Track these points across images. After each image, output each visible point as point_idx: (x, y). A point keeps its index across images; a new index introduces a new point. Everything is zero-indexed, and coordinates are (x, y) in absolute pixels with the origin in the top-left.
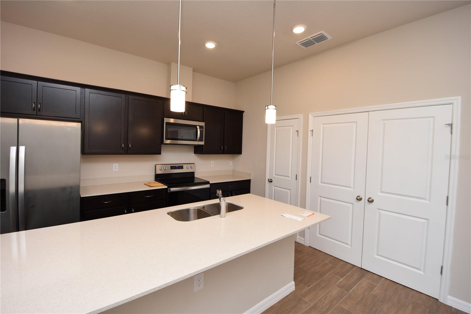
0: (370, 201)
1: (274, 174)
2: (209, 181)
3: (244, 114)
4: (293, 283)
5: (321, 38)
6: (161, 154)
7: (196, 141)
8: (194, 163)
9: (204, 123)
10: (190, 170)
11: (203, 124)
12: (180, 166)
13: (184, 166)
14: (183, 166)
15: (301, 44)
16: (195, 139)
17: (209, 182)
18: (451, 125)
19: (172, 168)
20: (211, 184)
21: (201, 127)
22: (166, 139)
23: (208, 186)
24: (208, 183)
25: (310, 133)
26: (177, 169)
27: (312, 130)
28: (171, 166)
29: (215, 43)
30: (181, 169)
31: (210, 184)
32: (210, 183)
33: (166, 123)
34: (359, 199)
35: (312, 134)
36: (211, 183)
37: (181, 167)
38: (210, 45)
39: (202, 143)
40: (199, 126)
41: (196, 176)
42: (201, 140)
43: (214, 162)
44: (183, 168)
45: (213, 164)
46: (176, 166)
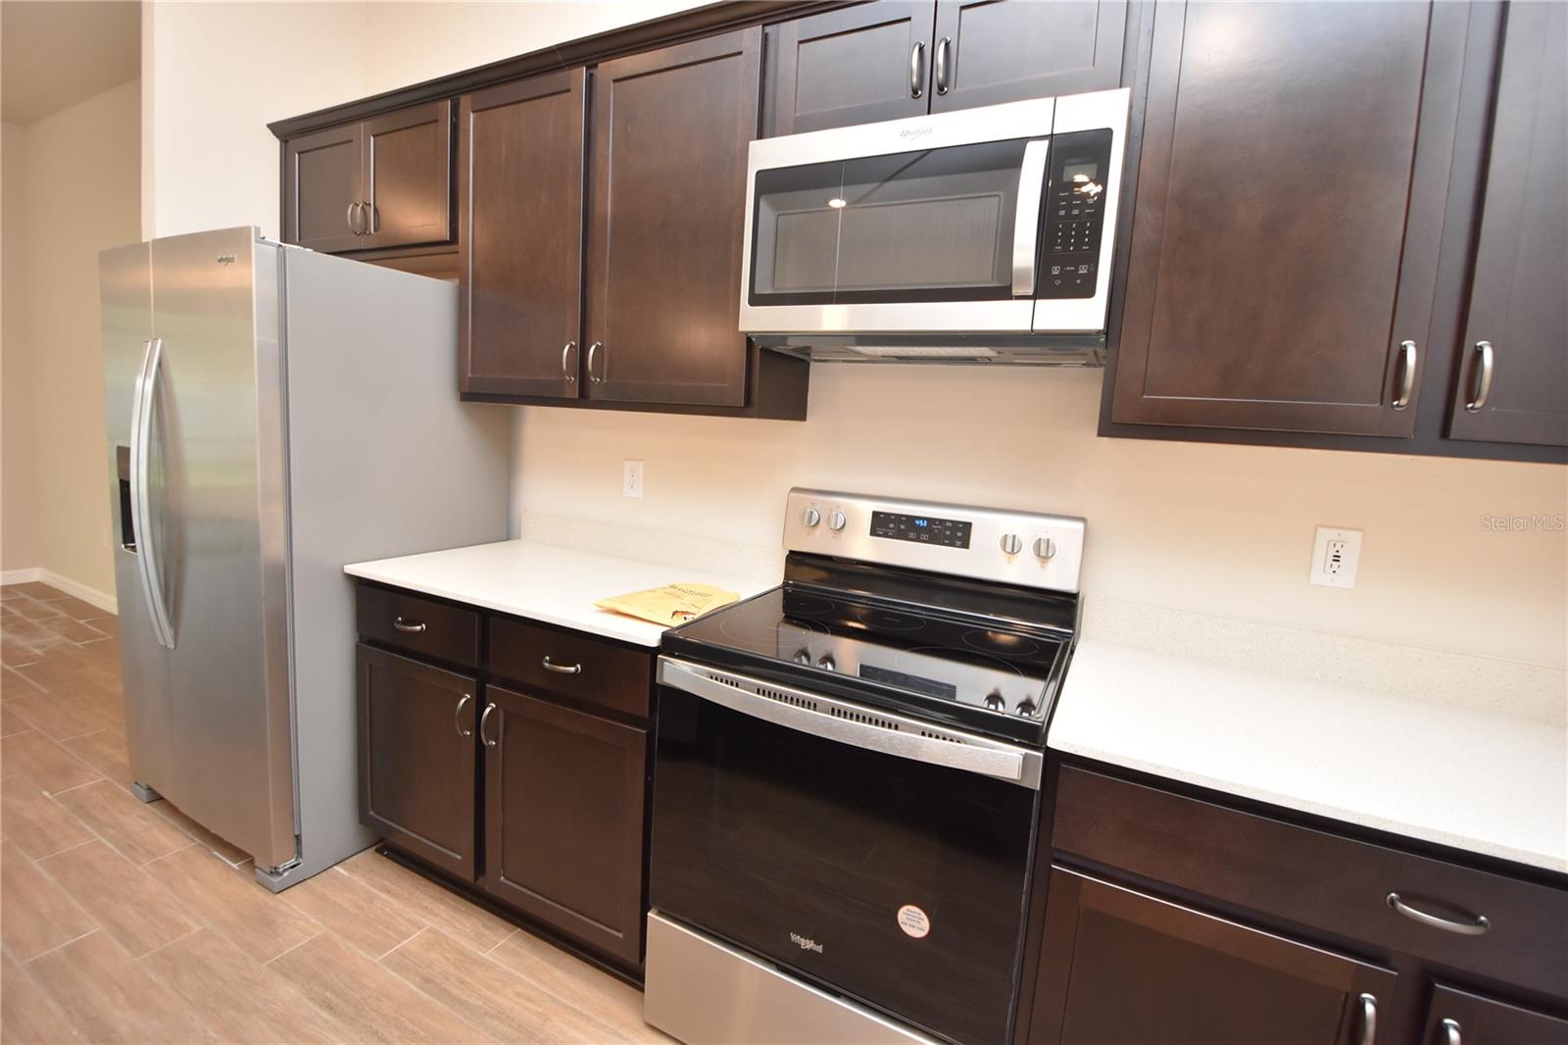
12: (942, 522)
13: (987, 528)
14: (967, 526)
19: (887, 524)
20: (1057, 762)
22: (756, 300)
26: (917, 540)
33: (761, 175)
37: (957, 534)
43: (1355, 538)
44: (965, 545)
45: (1337, 559)
46: (911, 519)
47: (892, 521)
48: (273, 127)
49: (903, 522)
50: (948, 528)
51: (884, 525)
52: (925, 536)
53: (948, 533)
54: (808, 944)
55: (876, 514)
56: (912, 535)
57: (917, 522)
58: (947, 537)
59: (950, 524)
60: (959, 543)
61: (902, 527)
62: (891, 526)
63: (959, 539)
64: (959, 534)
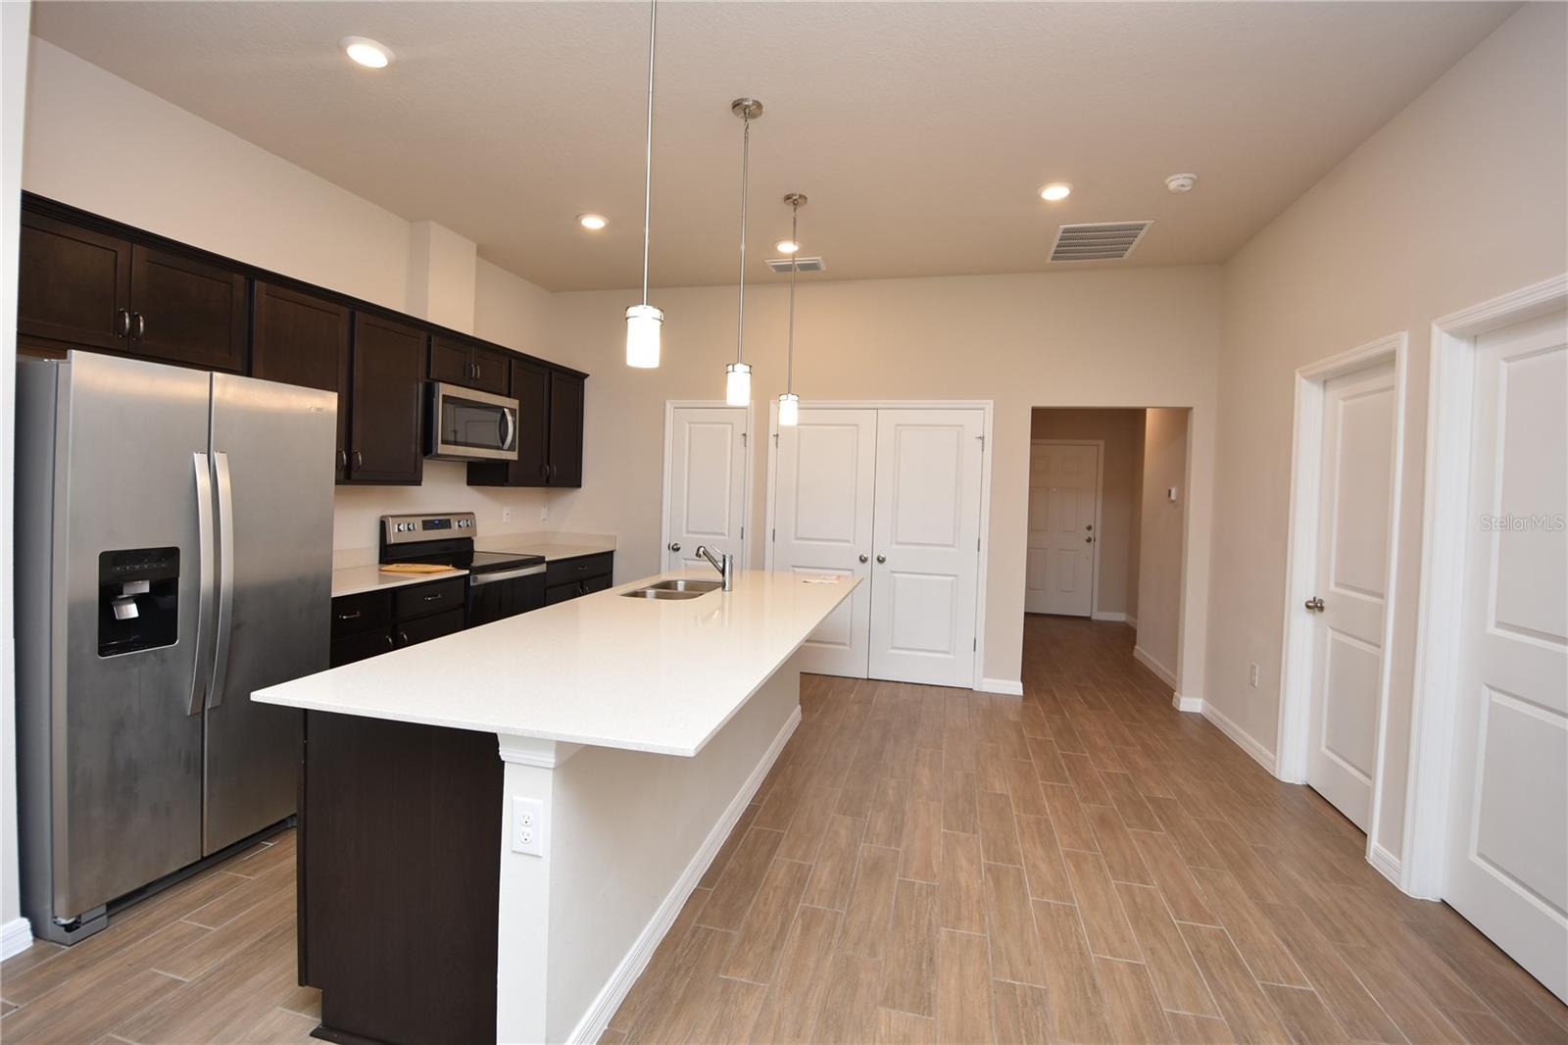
0: (881, 560)
1: (684, 531)
2: (541, 555)
3: (586, 381)
4: (799, 707)
5: (813, 267)
6: (420, 485)
7: (498, 448)
8: (472, 513)
9: (517, 402)
10: (463, 533)
11: (515, 404)
12: (443, 521)
13: (453, 521)
14: (450, 520)
15: (773, 266)
16: (501, 444)
17: (543, 558)
18: (982, 438)
19: (428, 525)
20: (549, 563)
21: (513, 412)
22: (444, 442)
23: (542, 568)
24: (538, 561)
25: (772, 441)
27: (777, 435)
28: (423, 521)
29: (605, 219)
30: (447, 528)
31: (545, 565)
32: (547, 559)
33: (443, 396)
34: (863, 560)
35: (777, 443)
37: (447, 524)
38: (593, 223)
39: (513, 456)
40: (510, 409)
41: (477, 547)
42: (511, 448)
44: (450, 528)
49: (433, 523)
52: (437, 527)
57: (436, 522)
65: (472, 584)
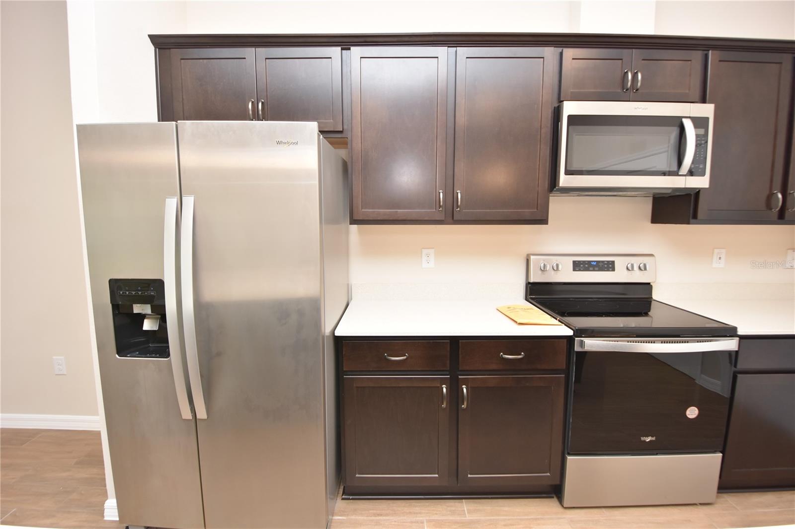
6: (547, 223)
7: (676, 174)
8: (652, 256)
9: (712, 107)
10: (637, 277)
11: (707, 110)
12: (603, 262)
13: (619, 263)
14: (613, 262)
16: (675, 168)
17: (735, 329)
20: (743, 338)
21: (700, 122)
22: (568, 172)
23: (731, 345)
24: (728, 332)
26: (594, 270)
30: (608, 270)
31: (737, 339)
33: (570, 117)
36: (741, 332)
37: (609, 266)
39: (701, 182)
40: (694, 119)
41: (656, 296)
42: (696, 172)
43: (724, 251)
44: (613, 270)
45: (720, 258)
46: (590, 262)
47: (582, 264)
48: (154, 38)
49: (586, 264)
50: (606, 264)
51: (578, 266)
52: (596, 269)
53: (606, 266)
54: (648, 439)
55: (574, 262)
56: (591, 269)
57: (592, 263)
58: (606, 268)
59: (606, 262)
60: (611, 269)
61: (587, 266)
62: (582, 266)
63: (610, 268)
64: (610, 266)
65: (577, 348)
